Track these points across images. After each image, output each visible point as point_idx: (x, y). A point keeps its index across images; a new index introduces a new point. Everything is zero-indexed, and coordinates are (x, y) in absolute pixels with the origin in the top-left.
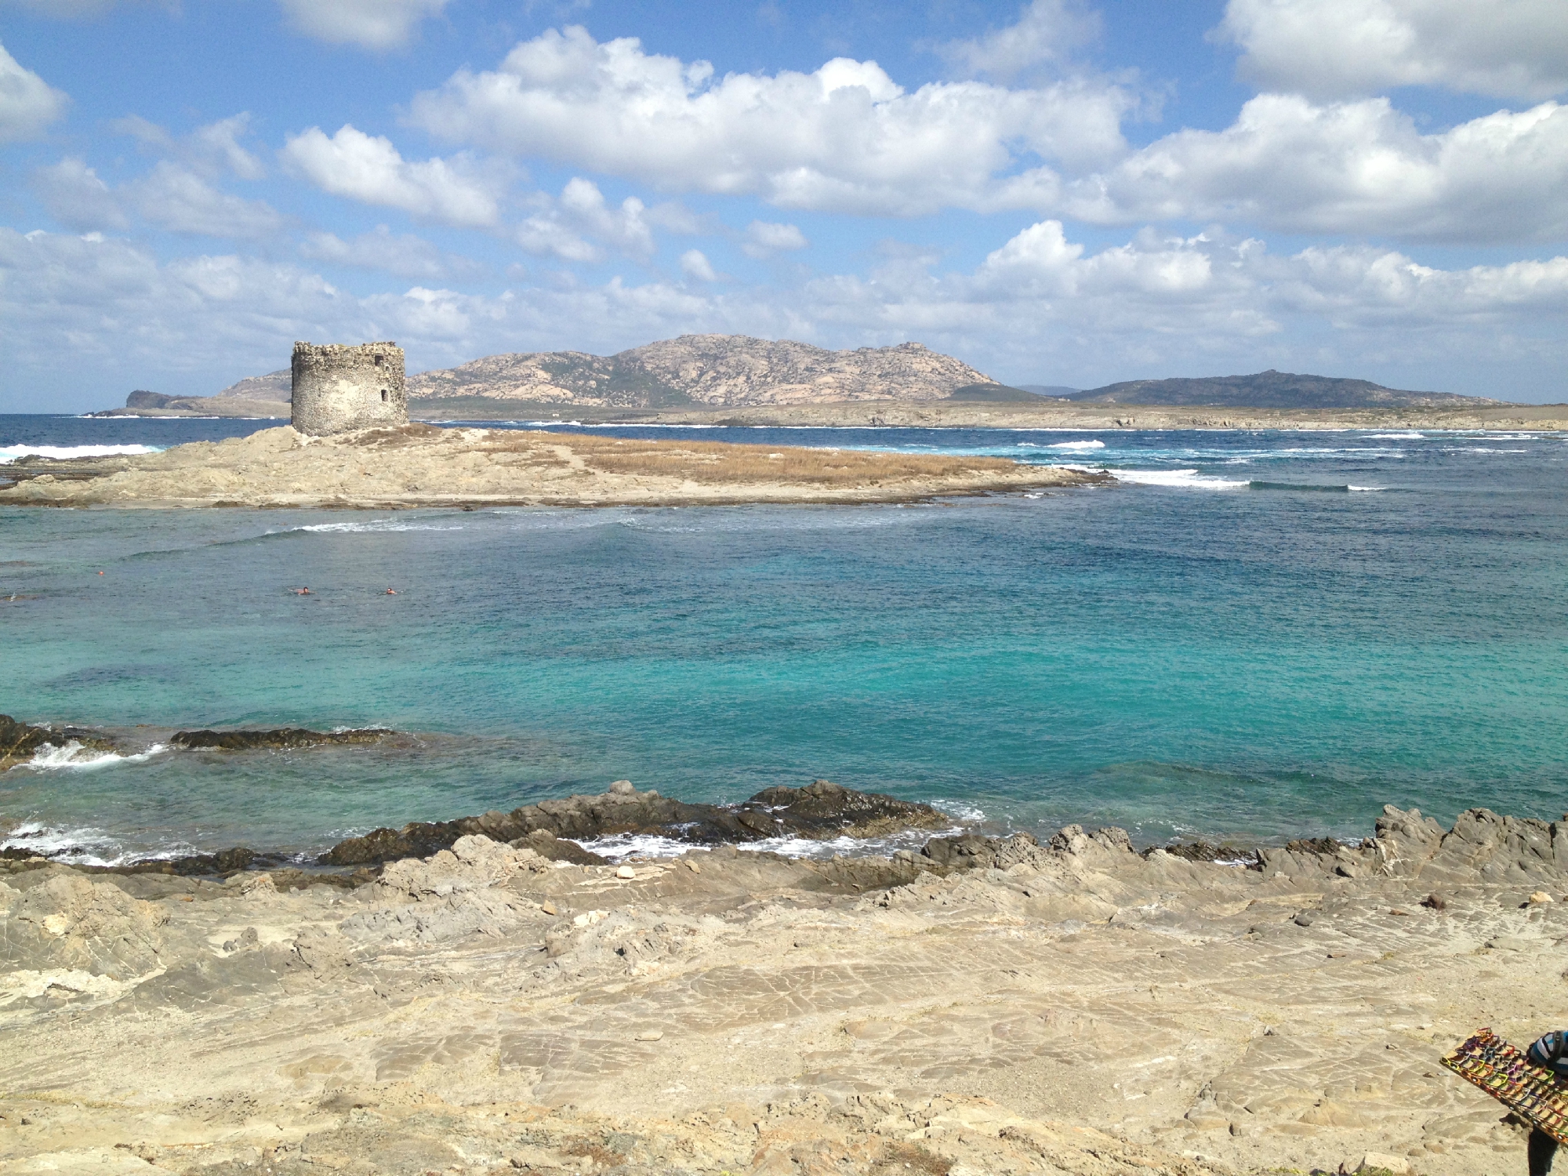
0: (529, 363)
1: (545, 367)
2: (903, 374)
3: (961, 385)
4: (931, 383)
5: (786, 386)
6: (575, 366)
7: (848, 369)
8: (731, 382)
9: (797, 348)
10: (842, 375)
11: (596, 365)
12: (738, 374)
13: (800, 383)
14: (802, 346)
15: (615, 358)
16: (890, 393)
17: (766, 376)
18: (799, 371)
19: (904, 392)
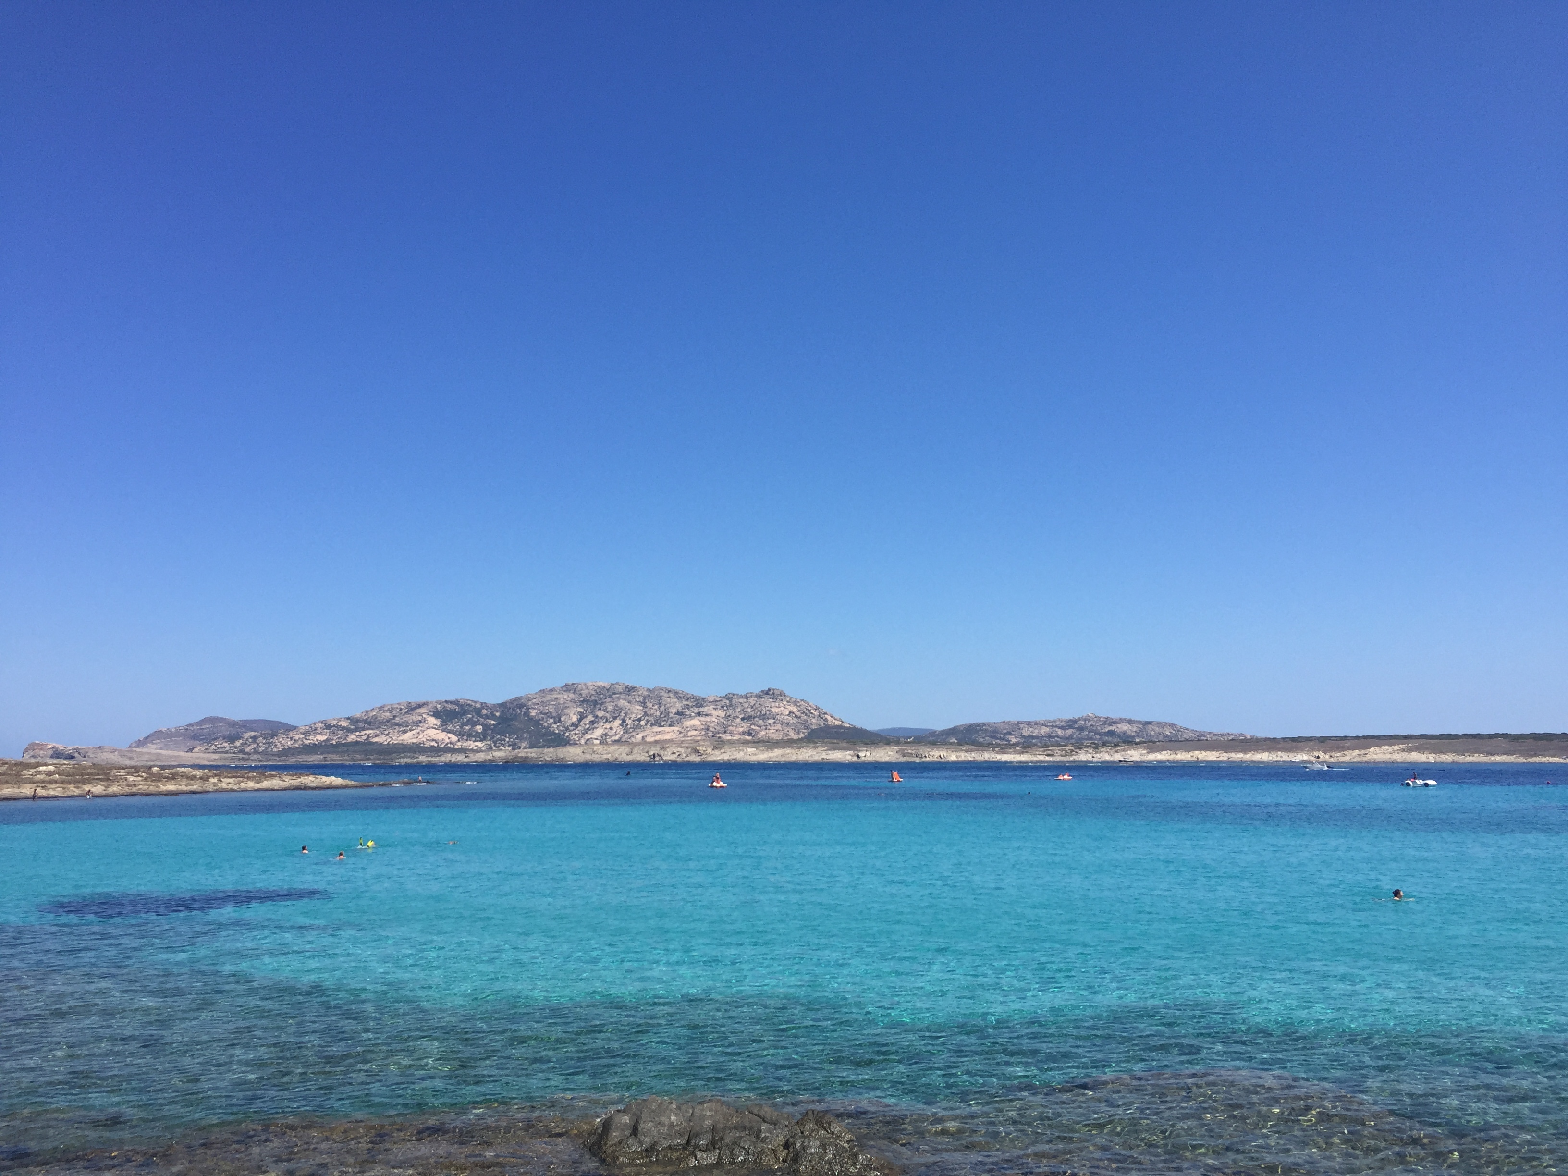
0: (422, 710)
1: (436, 714)
2: (764, 717)
3: (814, 727)
4: (788, 724)
5: (656, 729)
6: (465, 713)
7: (715, 713)
8: (608, 725)
9: (671, 695)
10: (708, 719)
11: (484, 712)
12: (615, 718)
13: (670, 726)
14: (676, 693)
15: (503, 705)
16: (749, 734)
17: (639, 720)
18: (671, 715)
19: (763, 733)
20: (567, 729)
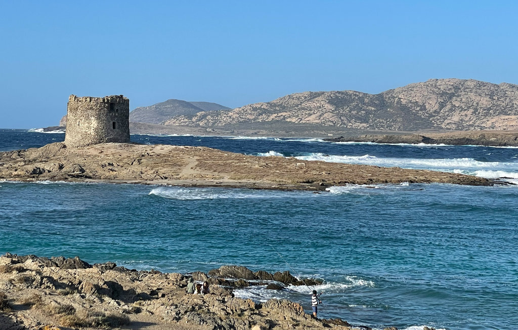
0: (320, 98)
1: (331, 102)
5: (503, 117)
6: (351, 100)
8: (463, 113)
11: (366, 100)
12: (469, 108)
15: (379, 95)
17: (489, 109)
20: (431, 116)
